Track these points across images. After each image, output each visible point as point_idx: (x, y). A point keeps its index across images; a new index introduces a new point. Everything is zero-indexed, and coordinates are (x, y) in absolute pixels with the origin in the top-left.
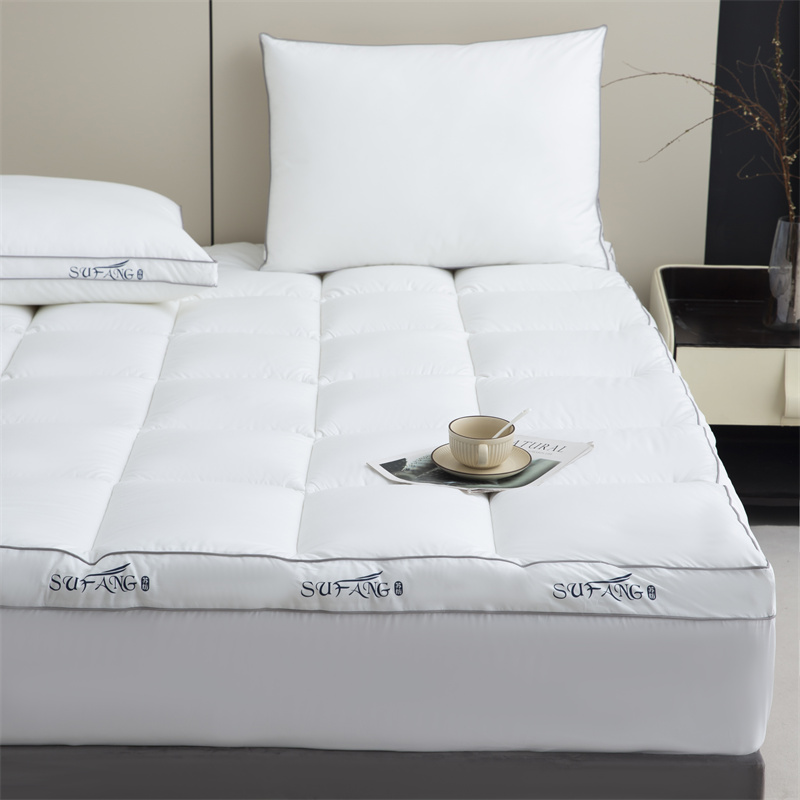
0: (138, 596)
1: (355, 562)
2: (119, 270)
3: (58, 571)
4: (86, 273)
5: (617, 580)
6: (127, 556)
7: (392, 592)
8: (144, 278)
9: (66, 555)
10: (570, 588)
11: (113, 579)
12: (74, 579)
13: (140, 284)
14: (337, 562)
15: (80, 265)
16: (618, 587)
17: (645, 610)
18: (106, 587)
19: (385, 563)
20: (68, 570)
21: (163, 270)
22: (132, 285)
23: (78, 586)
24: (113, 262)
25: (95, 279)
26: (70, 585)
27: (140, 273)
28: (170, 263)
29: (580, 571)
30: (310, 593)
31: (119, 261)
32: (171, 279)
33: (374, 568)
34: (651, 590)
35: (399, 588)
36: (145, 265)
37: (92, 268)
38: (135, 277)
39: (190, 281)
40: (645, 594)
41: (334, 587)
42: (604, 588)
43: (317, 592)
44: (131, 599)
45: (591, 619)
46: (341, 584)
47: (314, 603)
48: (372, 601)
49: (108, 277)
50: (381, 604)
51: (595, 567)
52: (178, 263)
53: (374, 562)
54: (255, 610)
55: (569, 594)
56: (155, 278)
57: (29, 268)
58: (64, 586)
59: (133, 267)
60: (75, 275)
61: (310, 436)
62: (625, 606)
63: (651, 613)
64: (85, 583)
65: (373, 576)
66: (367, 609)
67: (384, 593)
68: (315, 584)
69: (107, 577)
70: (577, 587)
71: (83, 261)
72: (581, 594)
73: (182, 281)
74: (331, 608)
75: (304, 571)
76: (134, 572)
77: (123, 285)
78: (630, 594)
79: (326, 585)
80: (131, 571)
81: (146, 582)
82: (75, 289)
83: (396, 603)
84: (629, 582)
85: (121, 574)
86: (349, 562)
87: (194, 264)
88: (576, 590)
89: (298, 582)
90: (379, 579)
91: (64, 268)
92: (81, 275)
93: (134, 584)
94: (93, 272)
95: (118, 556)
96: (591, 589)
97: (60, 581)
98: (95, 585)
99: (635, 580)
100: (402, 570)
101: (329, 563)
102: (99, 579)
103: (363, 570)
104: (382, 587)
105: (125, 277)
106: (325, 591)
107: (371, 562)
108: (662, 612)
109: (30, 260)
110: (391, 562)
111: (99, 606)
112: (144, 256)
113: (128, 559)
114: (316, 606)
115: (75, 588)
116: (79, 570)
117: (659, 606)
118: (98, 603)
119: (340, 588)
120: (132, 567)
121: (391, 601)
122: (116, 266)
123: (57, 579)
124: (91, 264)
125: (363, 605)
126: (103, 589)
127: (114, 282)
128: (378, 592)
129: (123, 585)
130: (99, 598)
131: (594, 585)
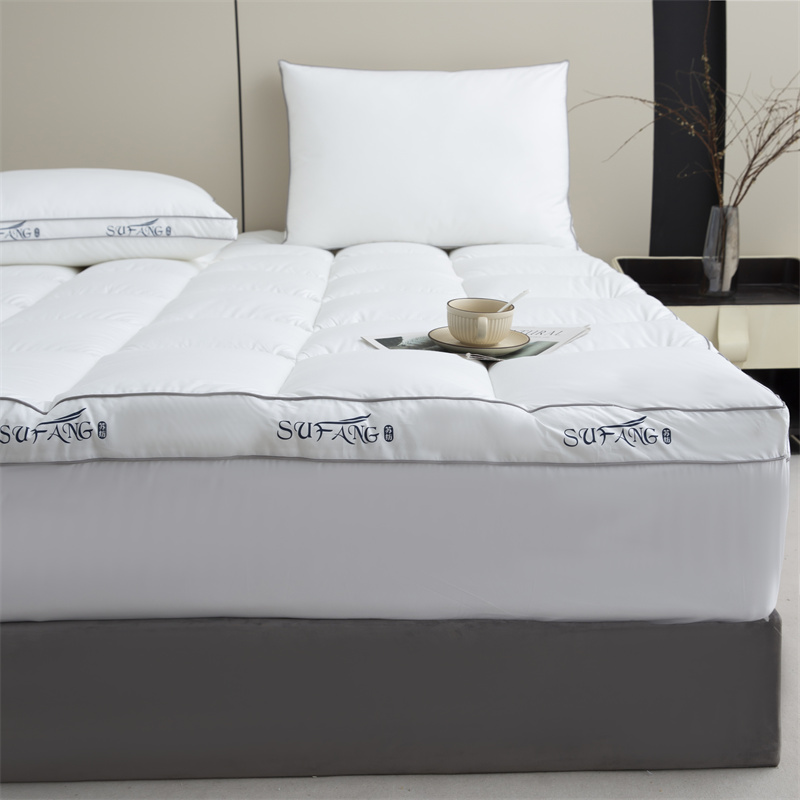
0: (95, 446)
1: (339, 402)
2: (150, 227)
3: (7, 421)
4: (121, 232)
5: (632, 424)
6: (83, 400)
7: (381, 437)
8: (172, 234)
9: (17, 404)
10: (582, 435)
11: (66, 427)
12: (24, 429)
13: (169, 239)
14: (319, 401)
15: (116, 224)
16: (632, 431)
17: (660, 456)
18: (59, 436)
19: (374, 405)
20: (18, 419)
21: (189, 226)
22: (162, 241)
23: (28, 436)
24: (144, 221)
25: (129, 236)
26: (20, 436)
27: (169, 230)
28: (195, 220)
29: (592, 415)
30: (286, 434)
31: (150, 220)
32: (196, 235)
33: (361, 410)
34: (667, 434)
35: (389, 433)
36: (172, 223)
37: (126, 226)
38: (164, 233)
39: (212, 235)
40: (660, 438)
41: (314, 429)
42: (617, 433)
43: (296, 434)
44: (87, 449)
45: (604, 470)
46: (323, 426)
47: (292, 447)
48: (359, 447)
49: (141, 234)
50: (368, 451)
51: (608, 410)
52: (202, 221)
53: (360, 404)
54: (225, 459)
55: (581, 441)
56: (182, 234)
57: (72, 229)
58: (13, 437)
59: (162, 224)
60: (111, 233)
61: (308, 330)
62: (640, 452)
63: (666, 459)
64: (36, 432)
65: (360, 419)
66: (353, 457)
67: (372, 439)
68: (293, 423)
69: (60, 425)
70: (590, 432)
71: (118, 221)
72: (594, 441)
73: (205, 235)
74: (312, 454)
75: (280, 409)
76: (90, 418)
77: (154, 241)
78: (645, 438)
79: (306, 426)
80: (87, 417)
81: (102, 428)
82: (111, 247)
83: (387, 450)
84: (644, 425)
85: (75, 421)
86: (332, 401)
87: (216, 221)
88: (588, 436)
89: (275, 422)
90: (367, 423)
91: (102, 228)
92: (116, 233)
93: (90, 431)
94: (127, 230)
95: (73, 402)
96: (604, 434)
97: (9, 432)
98: (47, 435)
99: (650, 423)
100: (393, 413)
101: (310, 401)
102: (51, 428)
103: (349, 411)
104: (370, 432)
105: (155, 234)
106: (304, 433)
107: (357, 403)
108: (677, 456)
109: (72, 222)
110: (380, 403)
111: (53, 460)
112: (171, 214)
113: (83, 403)
114: (294, 452)
115: (25, 439)
116: (30, 420)
117: (675, 450)
118: (52, 456)
119: (321, 430)
120: (88, 413)
121: (380, 448)
122: (148, 224)
123: (7, 430)
124: (125, 223)
125: (349, 452)
126: (56, 439)
127: (145, 238)
128: (365, 437)
129: (79, 434)
130: (52, 450)
131: (607, 430)
